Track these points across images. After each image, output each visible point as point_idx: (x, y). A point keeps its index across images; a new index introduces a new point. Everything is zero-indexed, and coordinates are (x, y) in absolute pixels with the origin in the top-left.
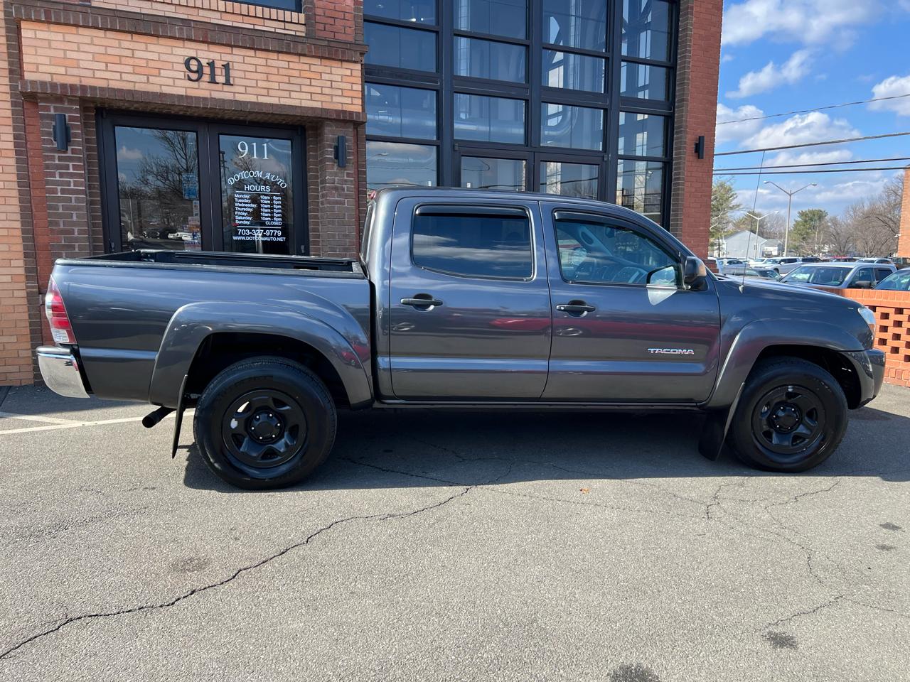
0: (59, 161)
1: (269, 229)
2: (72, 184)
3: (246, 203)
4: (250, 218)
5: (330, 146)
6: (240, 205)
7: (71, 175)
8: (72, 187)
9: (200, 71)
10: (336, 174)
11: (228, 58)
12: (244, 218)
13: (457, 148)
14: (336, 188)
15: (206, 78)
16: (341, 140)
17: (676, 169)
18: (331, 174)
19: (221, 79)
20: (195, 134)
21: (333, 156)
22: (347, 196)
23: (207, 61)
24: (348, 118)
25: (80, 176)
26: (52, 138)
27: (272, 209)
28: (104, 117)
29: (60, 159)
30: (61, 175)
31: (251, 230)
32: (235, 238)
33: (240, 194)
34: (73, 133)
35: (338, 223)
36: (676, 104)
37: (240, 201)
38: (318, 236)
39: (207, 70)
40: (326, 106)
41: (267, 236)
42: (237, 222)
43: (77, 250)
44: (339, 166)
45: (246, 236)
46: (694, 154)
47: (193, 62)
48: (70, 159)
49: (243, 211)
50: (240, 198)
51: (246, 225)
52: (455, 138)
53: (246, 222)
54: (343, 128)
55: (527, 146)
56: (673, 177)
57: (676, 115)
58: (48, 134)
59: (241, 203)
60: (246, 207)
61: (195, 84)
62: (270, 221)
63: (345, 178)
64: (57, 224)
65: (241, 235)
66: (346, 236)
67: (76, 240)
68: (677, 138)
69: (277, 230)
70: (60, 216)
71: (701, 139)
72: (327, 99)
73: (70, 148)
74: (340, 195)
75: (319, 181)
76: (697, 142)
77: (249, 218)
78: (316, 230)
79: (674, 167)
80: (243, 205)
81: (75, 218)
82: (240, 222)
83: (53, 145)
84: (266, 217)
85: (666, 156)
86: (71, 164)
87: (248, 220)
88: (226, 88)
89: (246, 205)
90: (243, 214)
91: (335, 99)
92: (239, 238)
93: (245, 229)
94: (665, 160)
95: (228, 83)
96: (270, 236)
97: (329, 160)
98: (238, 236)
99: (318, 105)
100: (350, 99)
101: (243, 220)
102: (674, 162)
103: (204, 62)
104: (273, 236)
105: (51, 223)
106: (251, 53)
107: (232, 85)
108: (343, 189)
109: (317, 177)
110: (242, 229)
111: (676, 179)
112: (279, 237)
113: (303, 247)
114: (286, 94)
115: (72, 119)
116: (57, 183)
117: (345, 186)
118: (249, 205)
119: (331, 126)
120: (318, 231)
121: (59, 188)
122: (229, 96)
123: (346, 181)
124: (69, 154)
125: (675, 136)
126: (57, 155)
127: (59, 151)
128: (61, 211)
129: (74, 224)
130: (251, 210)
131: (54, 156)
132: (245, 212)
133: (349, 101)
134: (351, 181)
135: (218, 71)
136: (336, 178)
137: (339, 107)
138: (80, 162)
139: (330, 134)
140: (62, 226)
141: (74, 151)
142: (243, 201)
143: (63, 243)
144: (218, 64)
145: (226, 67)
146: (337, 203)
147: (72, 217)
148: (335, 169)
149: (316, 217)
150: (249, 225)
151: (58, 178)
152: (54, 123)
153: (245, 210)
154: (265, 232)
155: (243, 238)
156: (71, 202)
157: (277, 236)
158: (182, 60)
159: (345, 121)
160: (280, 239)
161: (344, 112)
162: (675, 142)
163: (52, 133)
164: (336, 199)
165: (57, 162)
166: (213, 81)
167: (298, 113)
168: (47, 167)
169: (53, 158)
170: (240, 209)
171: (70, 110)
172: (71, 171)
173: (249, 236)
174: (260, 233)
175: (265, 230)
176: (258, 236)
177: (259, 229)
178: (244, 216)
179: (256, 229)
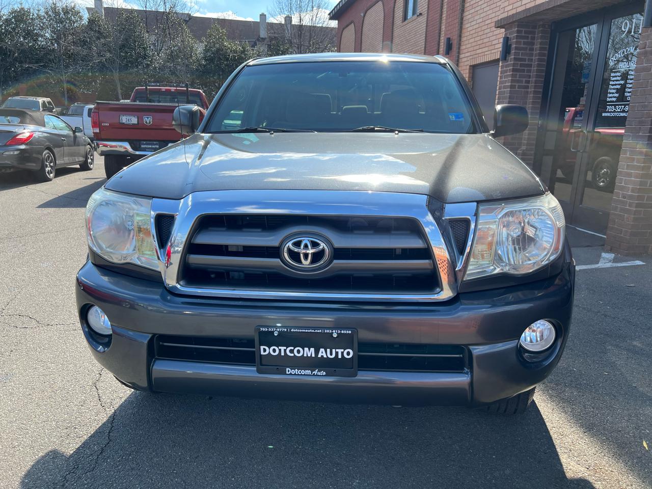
3: (618, 80)
4: (617, 95)
6: (613, 83)
8: (507, 84)
12: (613, 95)
20: (596, 25)
25: (510, 75)
29: (506, 66)
31: (615, 106)
32: (604, 114)
33: (615, 72)
42: (608, 99)
45: (611, 112)
49: (614, 89)
50: (614, 77)
51: (613, 102)
53: (614, 99)
60: (616, 85)
65: (608, 112)
73: (509, 58)
80: (615, 83)
82: (610, 100)
84: (628, 92)
86: (508, 69)
87: (615, 97)
89: (617, 83)
90: (613, 91)
92: (608, 114)
93: (612, 105)
98: (606, 112)
101: (611, 97)
110: (609, 105)
116: (503, 82)
118: (619, 82)
121: (503, 85)
130: (619, 87)
138: (511, 66)
141: (510, 60)
142: (616, 79)
150: (616, 102)
151: (503, 79)
153: (615, 87)
154: (624, 108)
156: (505, 94)
165: (505, 69)
169: (503, 67)
170: (612, 87)
172: (508, 73)
173: (613, 112)
174: (621, 110)
175: (625, 105)
176: (619, 112)
177: (621, 105)
178: (613, 93)
179: (619, 105)
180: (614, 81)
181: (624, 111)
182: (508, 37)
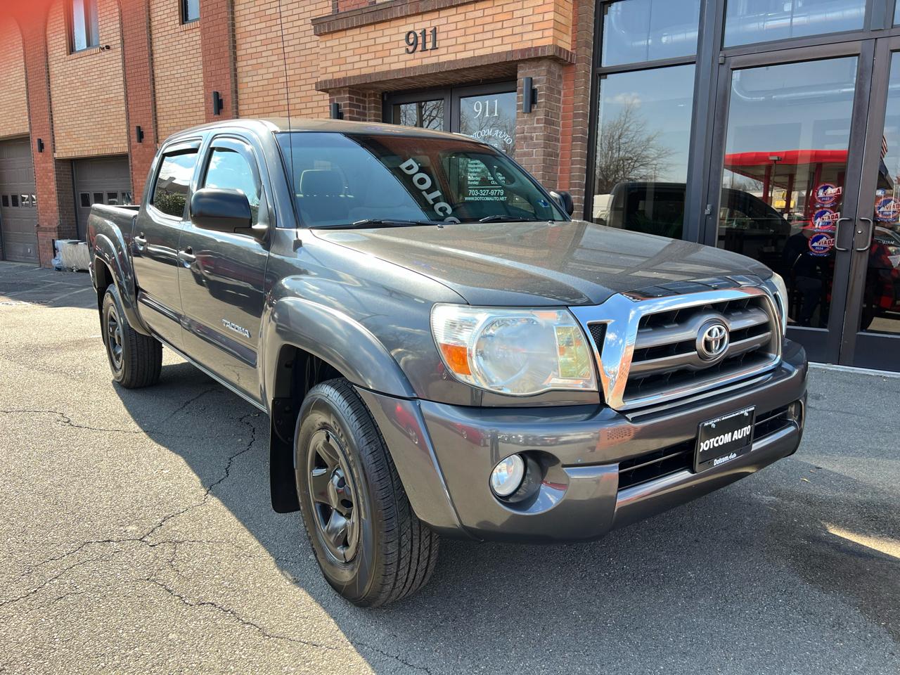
1: (494, 189)
5: (521, 92)
6: (472, 166)
9: (415, 44)
10: (524, 123)
11: (435, 23)
12: (474, 179)
13: (722, 61)
14: (525, 138)
15: (419, 47)
16: (527, 82)
19: (429, 46)
22: (535, 146)
23: (421, 31)
24: (533, 55)
31: (479, 190)
32: (466, 199)
39: (420, 40)
40: (516, 47)
41: (492, 196)
42: (469, 183)
45: (475, 196)
47: (412, 36)
49: (476, 172)
51: (475, 185)
52: (727, 46)
53: (477, 183)
54: (537, 67)
55: (867, 30)
60: (476, 168)
61: (411, 56)
62: (495, 181)
63: (535, 125)
65: (471, 196)
69: (500, 189)
72: (518, 38)
74: (528, 146)
77: (478, 178)
82: (471, 183)
87: (478, 181)
88: (434, 53)
89: (477, 165)
90: (474, 174)
91: (526, 37)
92: (470, 199)
93: (475, 189)
95: (435, 48)
96: (494, 196)
97: (520, 107)
98: (468, 196)
99: (508, 48)
100: (541, 32)
101: (473, 181)
103: (418, 33)
104: (496, 196)
106: (453, 11)
107: (437, 48)
108: (532, 138)
110: (472, 189)
112: (502, 196)
114: (479, 45)
115: (345, 105)
117: (534, 135)
119: (523, 69)
122: (434, 60)
123: (535, 128)
130: (480, 170)
133: (539, 34)
134: (541, 127)
135: (428, 39)
137: (527, 45)
144: (428, 32)
145: (435, 32)
146: (524, 155)
148: (524, 117)
150: (478, 186)
154: (490, 192)
155: (472, 199)
157: (500, 196)
158: (404, 37)
160: (502, 199)
161: (529, 50)
164: (525, 150)
166: (424, 49)
170: (472, 170)
171: (343, 99)
173: (477, 196)
174: (486, 193)
175: (490, 189)
176: (485, 196)
177: (484, 189)
178: (474, 177)
179: (483, 189)
180: (472, 164)
181: (489, 196)
182: (338, 104)
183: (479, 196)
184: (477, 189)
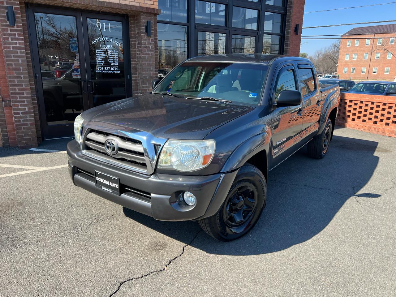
0: (10, 31)
1: (113, 67)
2: (18, 44)
3: (102, 54)
5: (143, 26)
6: (99, 55)
7: (17, 39)
8: (18, 45)
10: (146, 40)
12: (100, 61)
13: (197, 27)
14: (146, 47)
16: (148, 23)
17: (286, 39)
18: (144, 40)
20: (75, 17)
21: (144, 31)
22: (151, 51)
24: (152, 12)
25: (22, 39)
26: (6, 19)
27: (114, 57)
28: (29, 7)
29: (11, 30)
30: (12, 39)
31: (104, 67)
32: (97, 71)
33: (98, 49)
34: (17, 16)
35: (147, 64)
36: (288, 9)
37: (99, 53)
38: (136, 71)
40: (142, 5)
41: (112, 71)
42: (97, 63)
43: (22, 79)
44: (148, 36)
46: (294, 32)
48: (16, 31)
50: (99, 51)
51: (102, 65)
52: (196, 22)
53: (102, 64)
54: (149, 17)
55: (226, 27)
56: (285, 43)
57: (287, 14)
58: (4, 17)
59: (99, 54)
60: (101, 56)
62: (113, 63)
63: (150, 42)
64: (11, 65)
65: (99, 70)
66: (151, 71)
67: (22, 73)
68: (287, 25)
69: (116, 67)
70: (13, 61)
71: (297, 25)
73: (16, 24)
74: (148, 51)
75: (136, 43)
76: (296, 27)
77: (103, 61)
78: (135, 67)
79: (285, 38)
80: (100, 55)
81: (20, 62)
82: (99, 64)
83: (6, 22)
84: (111, 61)
85: (282, 33)
86: (16, 33)
87: (102, 63)
89: (101, 55)
90: (100, 59)
91: (146, 2)
93: (101, 67)
94: (281, 34)
96: (113, 70)
97: (143, 33)
100: (153, 2)
101: (100, 63)
102: (285, 36)
104: (114, 70)
105: (8, 65)
108: (149, 47)
109: (135, 41)
111: (286, 44)
112: (117, 71)
113: (128, 76)
115: (16, 9)
116: (10, 43)
117: (150, 46)
118: (103, 55)
119: (144, 16)
120: (136, 68)
121: (11, 46)
123: (151, 43)
124: (15, 28)
125: (286, 24)
126: (9, 28)
127: (10, 26)
128: (13, 58)
129: (20, 65)
130: (104, 57)
131: (7, 29)
132: (101, 58)
133: (152, 3)
134: (153, 43)
136: (146, 42)
137: (148, 6)
138: (21, 32)
139: (143, 20)
140: (14, 66)
141: (18, 26)
142: (100, 53)
143: (15, 75)
146: (147, 54)
147: (19, 61)
148: (146, 38)
149: (135, 61)
151: (10, 41)
152: (6, 11)
153: (101, 57)
154: (110, 68)
155: (101, 72)
156: (18, 53)
157: (116, 71)
159: (150, 13)
160: (118, 72)
161: (151, 9)
162: (286, 26)
163: (6, 16)
164: (146, 52)
165: (9, 32)
167: (128, 8)
168: (4, 35)
169: (7, 30)
170: (98, 57)
171: (15, 4)
172: (17, 37)
173: (103, 70)
174: (108, 69)
176: (107, 70)
177: (108, 67)
178: (100, 60)
179: (106, 67)
181: (110, 70)
183: (104, 70)
184: (103, 67)
